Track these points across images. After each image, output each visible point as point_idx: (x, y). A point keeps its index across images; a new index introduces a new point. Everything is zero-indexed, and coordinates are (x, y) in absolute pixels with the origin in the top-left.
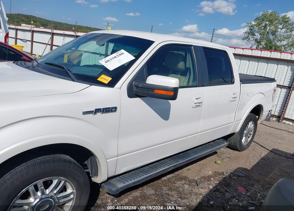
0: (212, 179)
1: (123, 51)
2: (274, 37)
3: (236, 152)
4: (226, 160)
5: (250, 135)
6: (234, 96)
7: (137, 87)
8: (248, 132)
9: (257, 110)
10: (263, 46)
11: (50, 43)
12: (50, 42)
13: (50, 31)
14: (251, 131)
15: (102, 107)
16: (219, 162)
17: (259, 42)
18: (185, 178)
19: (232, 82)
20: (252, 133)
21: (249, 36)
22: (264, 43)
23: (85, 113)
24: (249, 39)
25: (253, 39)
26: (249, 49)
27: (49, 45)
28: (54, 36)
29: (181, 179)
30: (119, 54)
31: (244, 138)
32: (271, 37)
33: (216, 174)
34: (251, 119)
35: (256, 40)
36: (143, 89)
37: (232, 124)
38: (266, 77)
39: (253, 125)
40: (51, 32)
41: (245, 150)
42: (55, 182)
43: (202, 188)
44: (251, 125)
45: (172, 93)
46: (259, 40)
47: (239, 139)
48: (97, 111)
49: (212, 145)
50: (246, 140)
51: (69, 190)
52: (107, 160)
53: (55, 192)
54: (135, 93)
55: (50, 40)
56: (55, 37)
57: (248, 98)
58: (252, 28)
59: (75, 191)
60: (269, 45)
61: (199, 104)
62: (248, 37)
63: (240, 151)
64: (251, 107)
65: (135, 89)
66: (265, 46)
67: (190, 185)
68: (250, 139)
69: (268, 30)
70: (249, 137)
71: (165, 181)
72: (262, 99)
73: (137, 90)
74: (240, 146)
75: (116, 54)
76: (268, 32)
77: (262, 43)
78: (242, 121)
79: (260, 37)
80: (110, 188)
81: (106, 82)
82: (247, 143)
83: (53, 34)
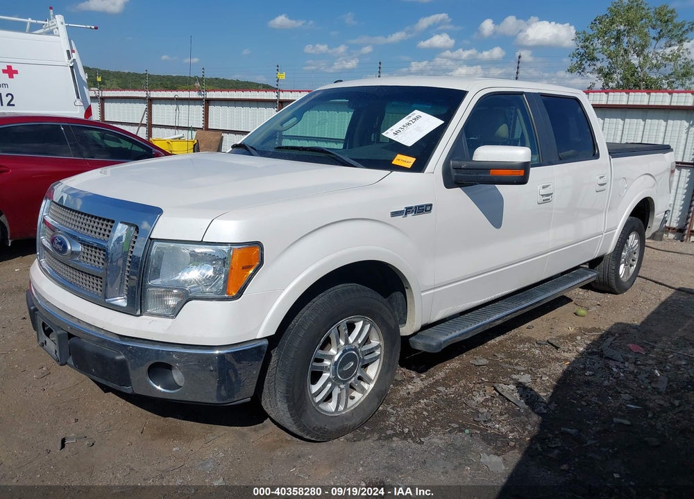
0: (579, 338)
1: (417, 113)
2: (641, 59)
3: (609, 296)
4: (594, 309)
5: (633, 260)
6: (601, 181)
7: (457, 169)
8: (629, 255)
9: (643, 210)
10: (618, 82)
11: (145, 122)
12: (145, 118)
13: (142, 94)
14: (635, 253)
15: (413, 205)
16: (582, 312)
17: (608, 74)
18: (529, 340)
19: (596, 156)
20: (636, 256)
21: (584, 62)
22: (619, 76)
23: (394, 214)
24: (584, 68)
25: (592, 67)
26: (600, 92)
27: (144, 125)
28: (153, 105)
29: (522, 341)
30: (413, 117)
31: (622, 267)
32: (635, 60)
33: (583, 331)
34: (634, 227)
35: (600, 71)
36: (469, 171)
37: (601, 236)
38: (646, 142)
39: (637, 241)
40: (145, 96)
41: (626, 290)
42: (359, 325)
43: (564, 351)
44: (633, 240)
45: (522, 173)
46: (607, 70)
47: (614, 267)
48: (408, 210)
49: (568, 277)
50: (627, 271)
51: (375, 342)
52: (422, 294)
53: (360, 341)
54: (454, 179)
55: (146, 115)
56: (154, 107)
57: (626, 186)
58: (587, 44)
59: (382, 344)
60: (632, 80)
61: (548, 198)
62: (581, 64)
63: (617, 294)
64: (631, 203)
65: (454, 173)
66: (621, 82)
67: (541, 349)
68: (633, 269)
69: (625, 45)
70: (631, 266)
71: (494, 345)
72: (651, 187)
73: (458, 175)
74: (616, 282)
75: (408, 118)
76: (626, 51)
77: (615, 76)
78: (617, 230)
79: (610, 63)
80: (428, 342)
81: (409, 166)
82: (629, 277)
83: (151, 101)
